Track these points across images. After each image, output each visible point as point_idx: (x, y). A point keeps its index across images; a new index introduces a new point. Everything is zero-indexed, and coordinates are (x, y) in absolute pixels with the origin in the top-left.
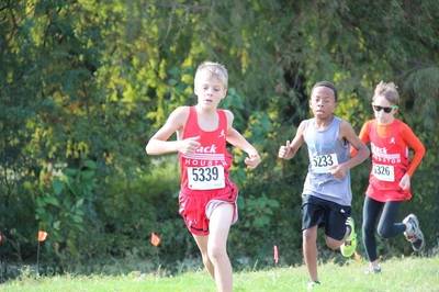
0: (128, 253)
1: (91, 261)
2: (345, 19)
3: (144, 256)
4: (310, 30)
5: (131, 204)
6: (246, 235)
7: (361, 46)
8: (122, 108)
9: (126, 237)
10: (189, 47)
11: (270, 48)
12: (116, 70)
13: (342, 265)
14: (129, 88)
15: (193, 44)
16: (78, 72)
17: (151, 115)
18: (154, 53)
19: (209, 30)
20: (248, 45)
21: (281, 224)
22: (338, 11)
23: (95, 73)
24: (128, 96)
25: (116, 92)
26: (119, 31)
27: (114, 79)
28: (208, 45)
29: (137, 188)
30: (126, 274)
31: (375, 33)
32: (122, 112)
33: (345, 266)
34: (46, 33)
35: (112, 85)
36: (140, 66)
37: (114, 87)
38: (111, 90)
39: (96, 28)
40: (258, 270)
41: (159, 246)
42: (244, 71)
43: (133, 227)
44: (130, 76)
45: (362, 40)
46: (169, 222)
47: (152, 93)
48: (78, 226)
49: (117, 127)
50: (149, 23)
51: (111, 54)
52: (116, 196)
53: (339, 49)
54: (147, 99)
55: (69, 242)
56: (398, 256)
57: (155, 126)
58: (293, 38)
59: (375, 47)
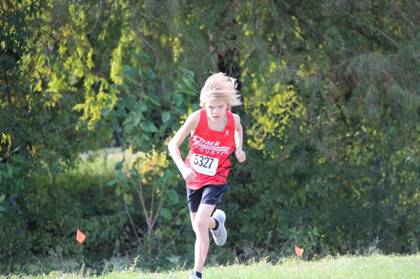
0: (51, 252)
1: (10, 259)
3: (69, 254)
4: (245, 19)
5: (54, 199)
6: (177, 233)
7: (297, 35)
8: (48, 99)
9: (49, 235)
10: (119, 35)
12: (41, 59)
13: (274, 263)
14: (54, 77)
15: (123, 32)
17: (78, 107)
18: (80, 41)
23: (18, 62)
24: (54, 85)
25: (40, 82)
26: (43, 17)
27: (39, 68)
28: (140, 35)
29: (63, 183)
30: (47, 274)
31: (311, 22)
32: (48, 104)
33: (277, 266)
35: (36, 75)
36: (68, 54)
37: (38, 77)
38: (36, 80)
39: (20, 14)
40: (187, 269)
41: (85, 243)
42: (175, 60)
43: (57, 225)
44: (55, 67)
45: (298, 29)
46: (94, 219)
47: (80, 83)
49: (41, 119)
50: (76, 9)
51: (35, 42)
52: (39, 191)
53: (275, 38)
54: (74, 89)
56: (333, 255)
57: (83, 118)
58: (227, 25)
59: (311, 36)
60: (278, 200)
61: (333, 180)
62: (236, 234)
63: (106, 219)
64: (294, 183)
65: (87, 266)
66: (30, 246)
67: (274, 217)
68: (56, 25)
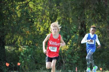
0: (41, 69)
1: (31, 70)
2: (96, 11)
3: (45, 69)
4: (87, 14)
5: (41, 56)
6: (70, 65)
7: (100, 18)
8: (40, 33)
9: (40, 65)
12: (39, 23)
14: (42, 27)
15: (58, 17)
17: (47, 34)
18: (48, 19)
19: (62, 13)
21: (79, 62)
22: (94, 9)
23: (33, 24)
24: (42, 29)
26: (39, 13)
27: (38, 25)
28: (62, 17)
31: (103, 14)
32: (40, 34)
35: (37, 27)
36: (45, 22)
37: (38, 27)
38: (37, 28)
39: (34, 13)
42: (70, 23)
43: (42, 62)
44: (42, 24)
45: (100, 16)
47: (48, 29)
48: (28, 61)
49: (39, 37)
50: (47, 11)
51: (37, 19)
52: (38, 54)
53: (94, 18)
54: (46, 30)
55: (26, 66)
58: (83, 15)
59: (103, 18)
60: (95, 57)
61: (108, 52)
64: (99, 53)
66: (36, 67)
68: (42, 15)
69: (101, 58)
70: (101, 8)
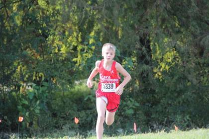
0: (64, 127)
1: (45, 131)
2: (169, 12)
3: (72, 128)
4: (152, 17)
5: (64, 103)
6: (121, 118)
7: (177, 25)
8: (61, 56)
9: (62, 119)
10: (93, 26)
11: (132, 27)
12: (57, 38)
13: (168, 132)
14: (64, 46)
15: (95, 25)
16: (39, 38)
17: (75, 59)
18: (75, 29)
19: (102, 18)
20: (122, 25)
21: (138, 113)
23: (47, 39)
24: (63, 50)
25: (57, 48)
26: (58, 18)
27: (56, 42)
28: (102, 25)
29: (68, 95)
30: (62, 138)
31: (184, 19)
32: (61, 58)
33: (169, 133)
34: (23, 20)
35: (55, 45)
36: (69, 35)
37: (56, 46)
38: (55, 47)
39: (48, 17)
40: (127, 135)
41: (79, 123)
42: (120, 37)
43: (66, 114)
44: (64, 41)
45: (177, 22)
46: (83, 112)
47: (75, 48)
48: (38, 115)
49: (58, 65)
50: (74, 15)
51: (55, 30)
52: (57, 99)
53: (166, 27)
54: (72, 51)
55: (34, 122)
57: (77, 65)
58: (144, 21)
59: (184, 25)
60: (170, 102)
61: (195, 93)
62: (149, 118)
63: (88, 112)
64: (176, 94)
65: (80, 134)
66: (54, 124)
67: (167, 110)
68: (64, 22)
69: (180, 105)
70: (180, 5)
